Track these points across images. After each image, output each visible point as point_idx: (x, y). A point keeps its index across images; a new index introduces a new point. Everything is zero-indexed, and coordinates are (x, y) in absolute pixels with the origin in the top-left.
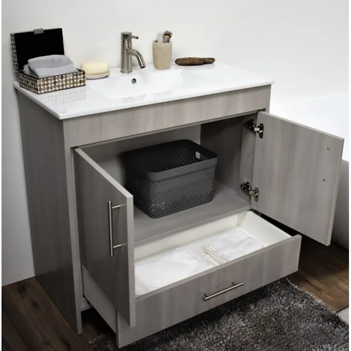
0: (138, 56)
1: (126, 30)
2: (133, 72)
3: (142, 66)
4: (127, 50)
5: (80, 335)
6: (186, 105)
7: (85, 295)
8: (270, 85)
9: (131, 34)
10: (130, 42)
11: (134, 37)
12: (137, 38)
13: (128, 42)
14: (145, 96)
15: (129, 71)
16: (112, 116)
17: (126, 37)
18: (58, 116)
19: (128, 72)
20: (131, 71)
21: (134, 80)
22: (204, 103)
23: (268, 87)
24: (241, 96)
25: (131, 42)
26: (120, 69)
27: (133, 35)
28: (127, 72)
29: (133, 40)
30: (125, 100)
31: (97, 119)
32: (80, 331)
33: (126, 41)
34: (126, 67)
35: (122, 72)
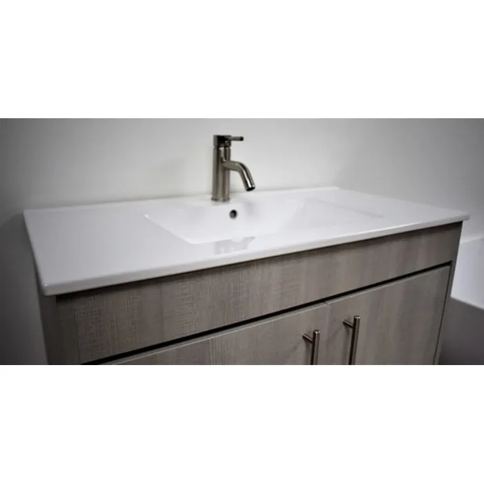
0: (243, 169)
2: (231, 201)
3: (250, 186)
4: (223, 162)
10: (227, 146)
11: (235, 139)
12: (241, 139)
13: (225, 150)
14: (252, 238)
15: (226, 199)
17: (222, 141)
19: (224, 200)
20: (229, 199)
21: (234, 213)
23: (457, 226)
26: (210, 196)
28: (222, 199)
30: (218, 245)
33: (222, 149)
34: (221, 191)
35: (215, 199)
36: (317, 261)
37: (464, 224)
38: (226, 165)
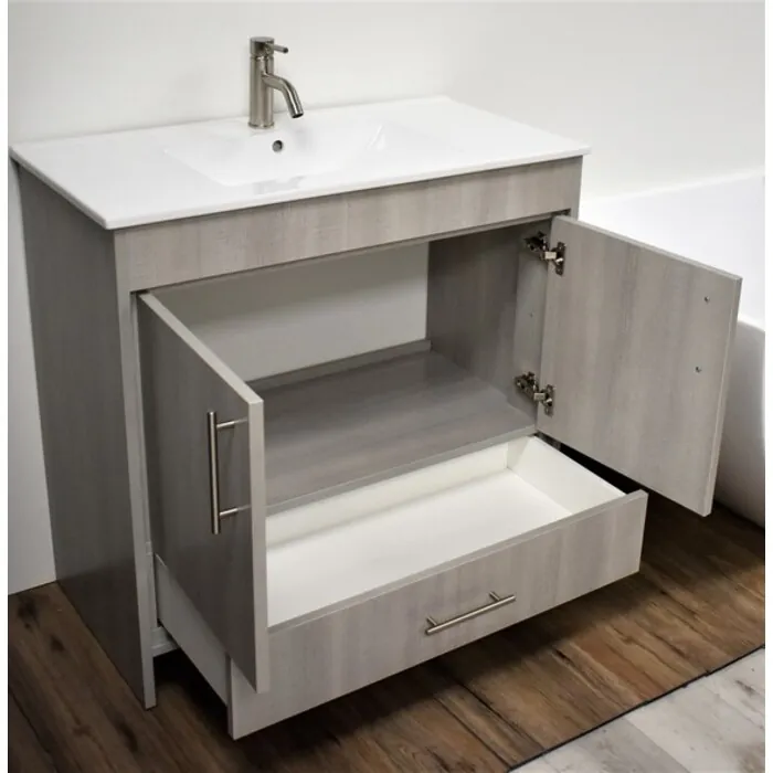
0: (288, 88)
1: (262, 34)
2: (277, 126)
3: (297, 112)
4: (263, 76)
5: (150, 709)
6: (392, 202)
7: (163, 622)
8: (581, 157)
9: (272, 42)
10: (269, 58)
11: (278, 49)
12: (286, 51)
13: (266, 60)
14: (300, 178)
15: (268, 124)
16: (224, 224)
17: (262, 48)
18: (103, 221)
19: (265, 126)
20: (273, 124)
21: (279, 145)
22: (431, 194)
23: (575, 161)
24: (513, 181)
25: (272, 59)
26: (247, 119)
27: (276, 43)
28: (262, 125)
29: (277, 55)
30: (260, 187)
31: (190, 228)
32: (150, 701)
33: (262, 58)
34: (260, 115)
35: (253, 125)
36: (358, 206)
37: (584, 158)
38: (266, 81)
